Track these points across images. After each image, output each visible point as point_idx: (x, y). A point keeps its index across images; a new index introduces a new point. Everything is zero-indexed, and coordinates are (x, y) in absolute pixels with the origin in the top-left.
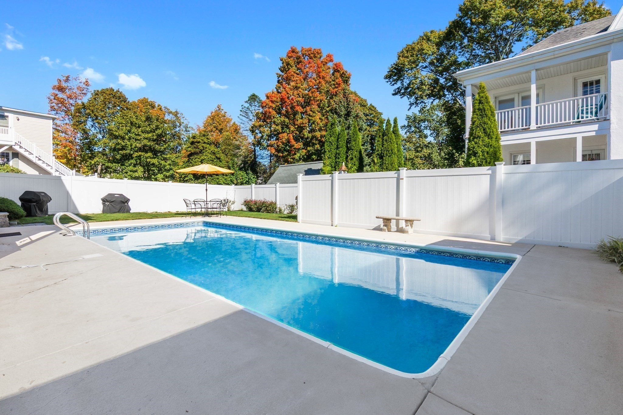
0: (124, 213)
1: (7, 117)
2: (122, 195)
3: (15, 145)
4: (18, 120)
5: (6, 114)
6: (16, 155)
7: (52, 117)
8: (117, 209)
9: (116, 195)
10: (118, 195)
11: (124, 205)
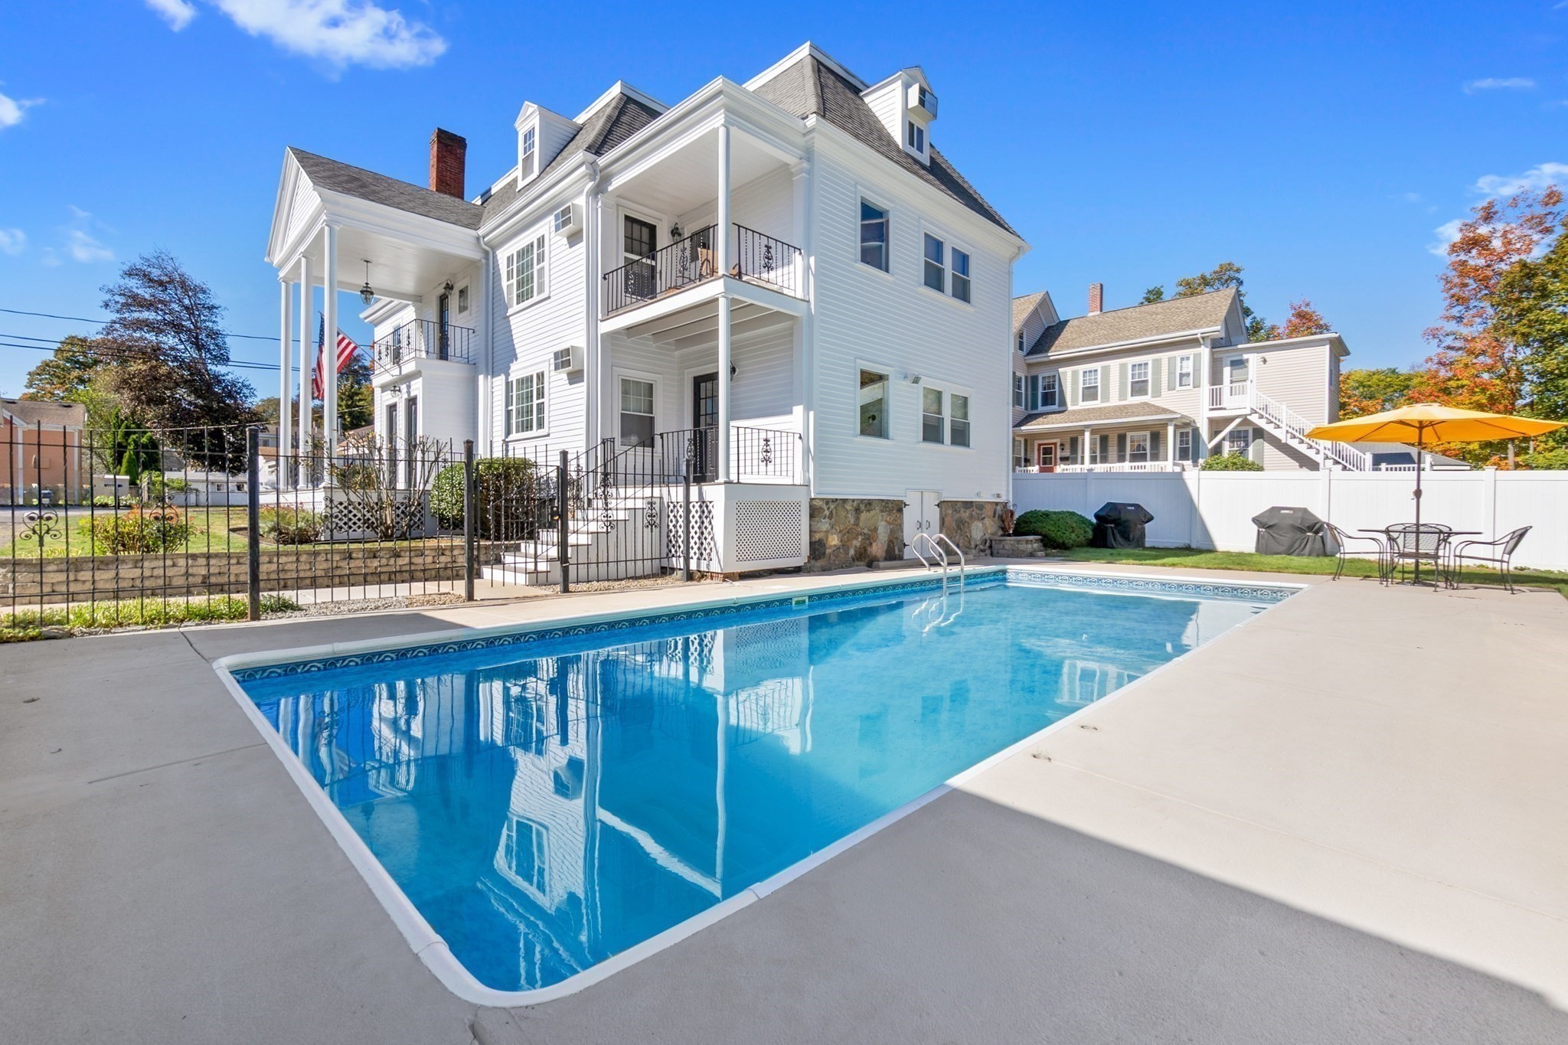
0: (1303, 555)
1: (1247, 360)
2: (1305, 510)
3: (1250, 415)
4: (1265, 361)
5: (1245, 356)
6: (1259, 433)
7: (1327, 339)
8: (1282, 545)
9: (1283, 512)
10: (1287, 512)
11: (1303, 536)
